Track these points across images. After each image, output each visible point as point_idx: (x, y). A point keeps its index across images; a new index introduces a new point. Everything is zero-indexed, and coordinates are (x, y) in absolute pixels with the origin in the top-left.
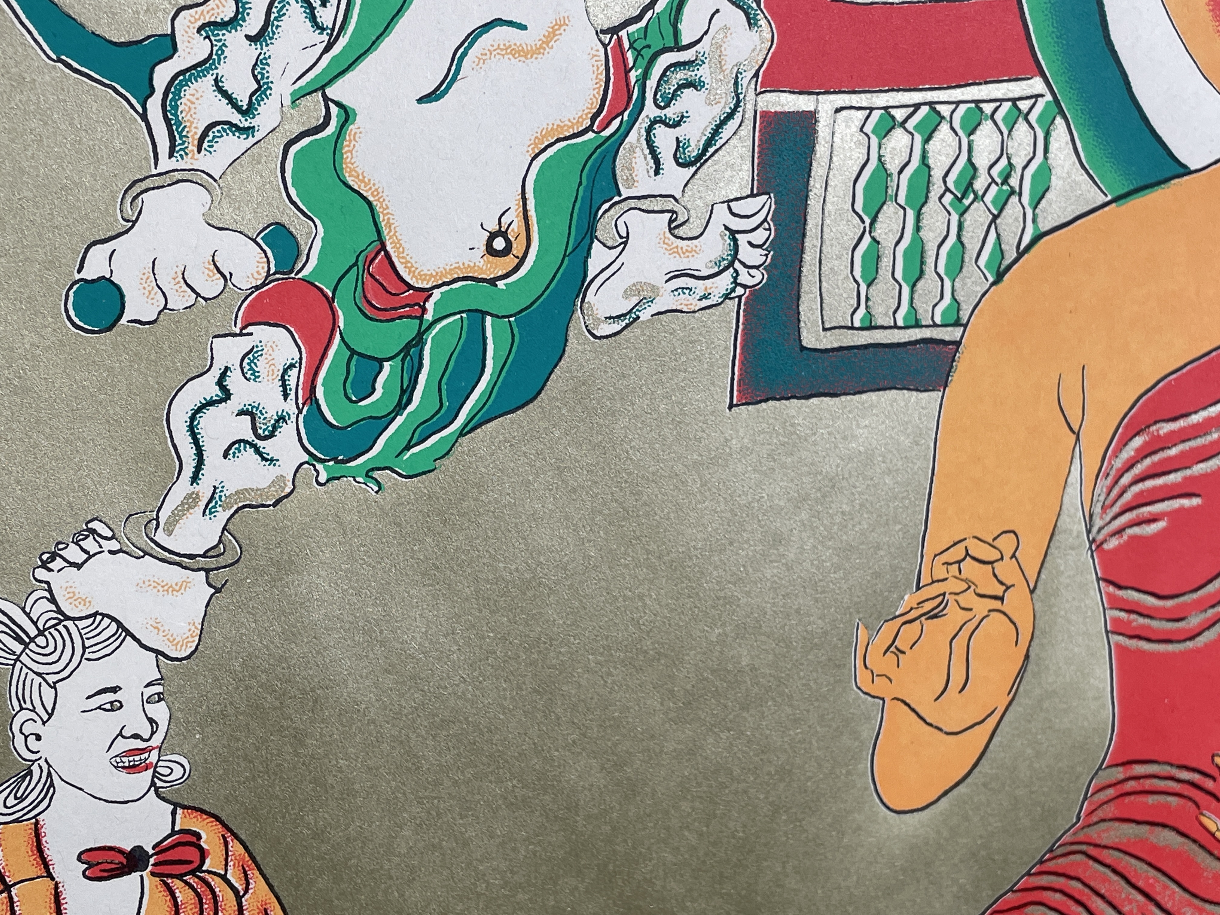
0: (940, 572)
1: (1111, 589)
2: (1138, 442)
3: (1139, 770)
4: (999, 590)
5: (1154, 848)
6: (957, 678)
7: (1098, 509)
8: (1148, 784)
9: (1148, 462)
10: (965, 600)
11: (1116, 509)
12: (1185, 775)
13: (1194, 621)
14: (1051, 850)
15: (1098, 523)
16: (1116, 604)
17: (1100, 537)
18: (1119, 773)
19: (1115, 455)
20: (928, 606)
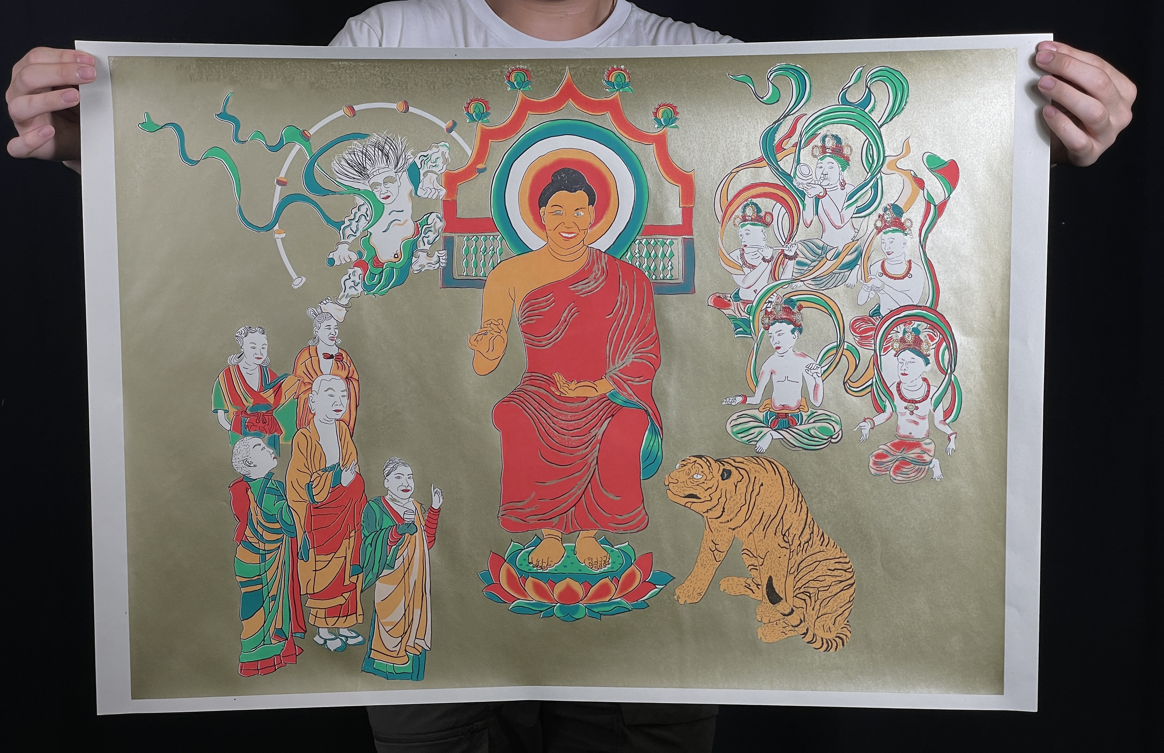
0: (486, 326)
1: (524, 334)
2: (528, 303)
3: (534, 374)
4: (499, 331)
5: (539, 393)
6: (491, 349)
7: (520, 317)
8: (537, 378)
9: (530, 308)
10: (492, 332)
11: (524, 317)
12: (545, 377)
13: (544, 343)
14: (515, 389)
15: (520, 319)
16: (525, 337)
17: (521, 323)
18: (529, 374)
19: (523, 306)
20: (483, 332)
